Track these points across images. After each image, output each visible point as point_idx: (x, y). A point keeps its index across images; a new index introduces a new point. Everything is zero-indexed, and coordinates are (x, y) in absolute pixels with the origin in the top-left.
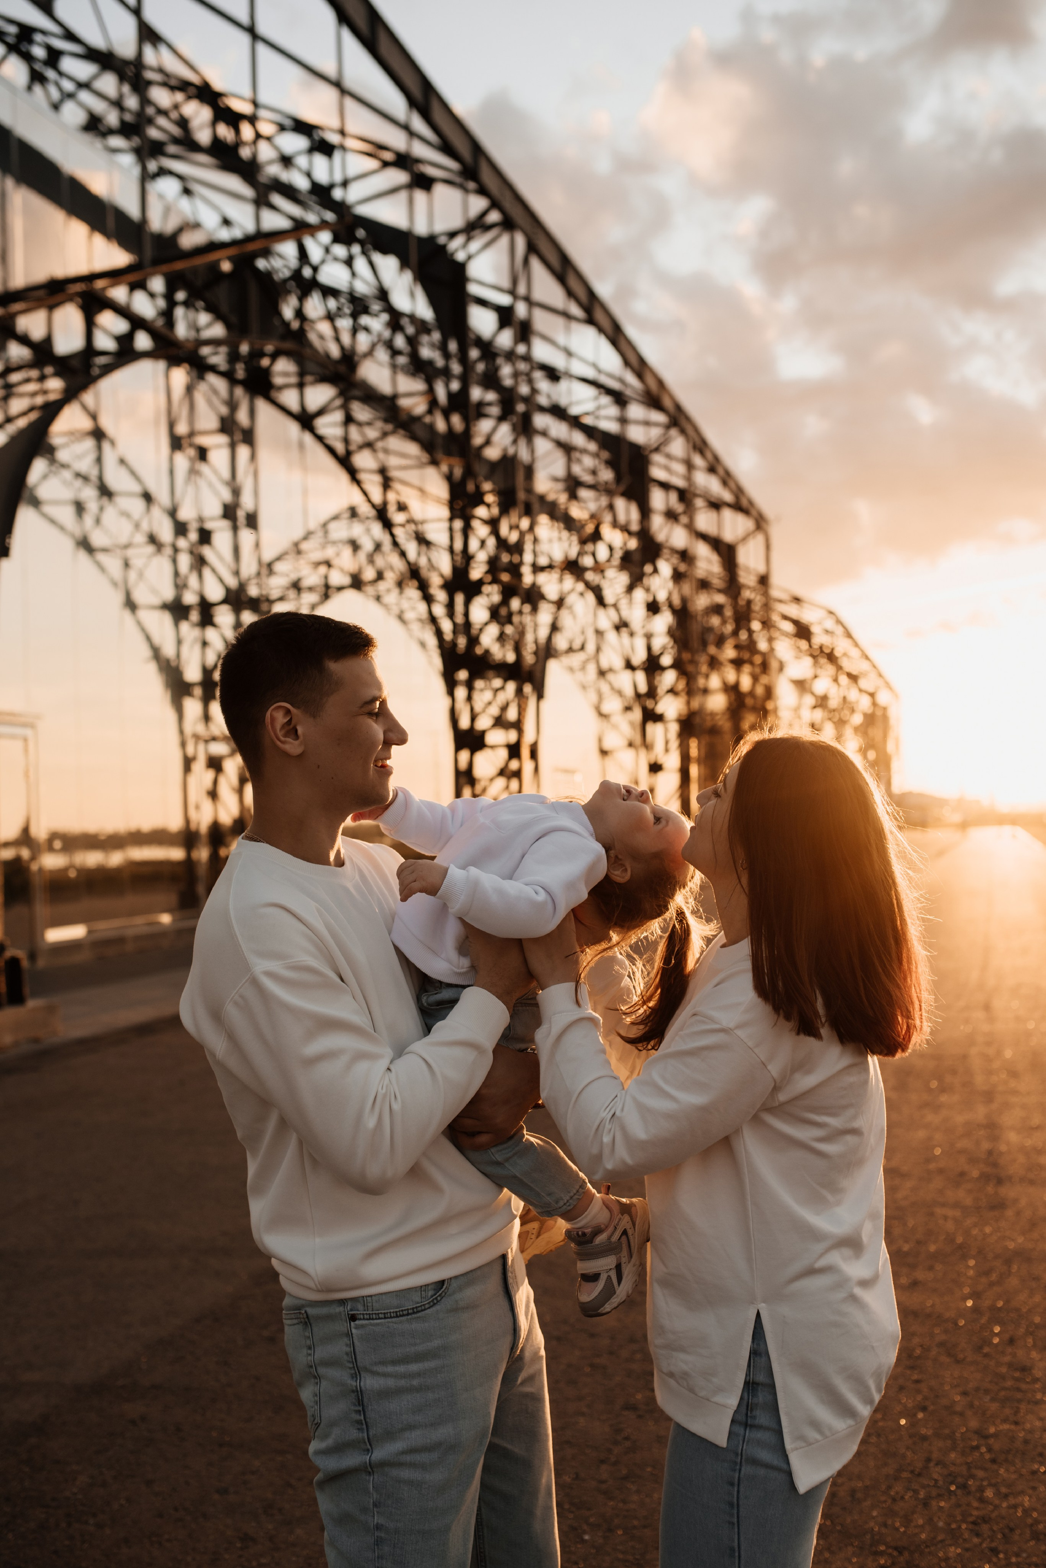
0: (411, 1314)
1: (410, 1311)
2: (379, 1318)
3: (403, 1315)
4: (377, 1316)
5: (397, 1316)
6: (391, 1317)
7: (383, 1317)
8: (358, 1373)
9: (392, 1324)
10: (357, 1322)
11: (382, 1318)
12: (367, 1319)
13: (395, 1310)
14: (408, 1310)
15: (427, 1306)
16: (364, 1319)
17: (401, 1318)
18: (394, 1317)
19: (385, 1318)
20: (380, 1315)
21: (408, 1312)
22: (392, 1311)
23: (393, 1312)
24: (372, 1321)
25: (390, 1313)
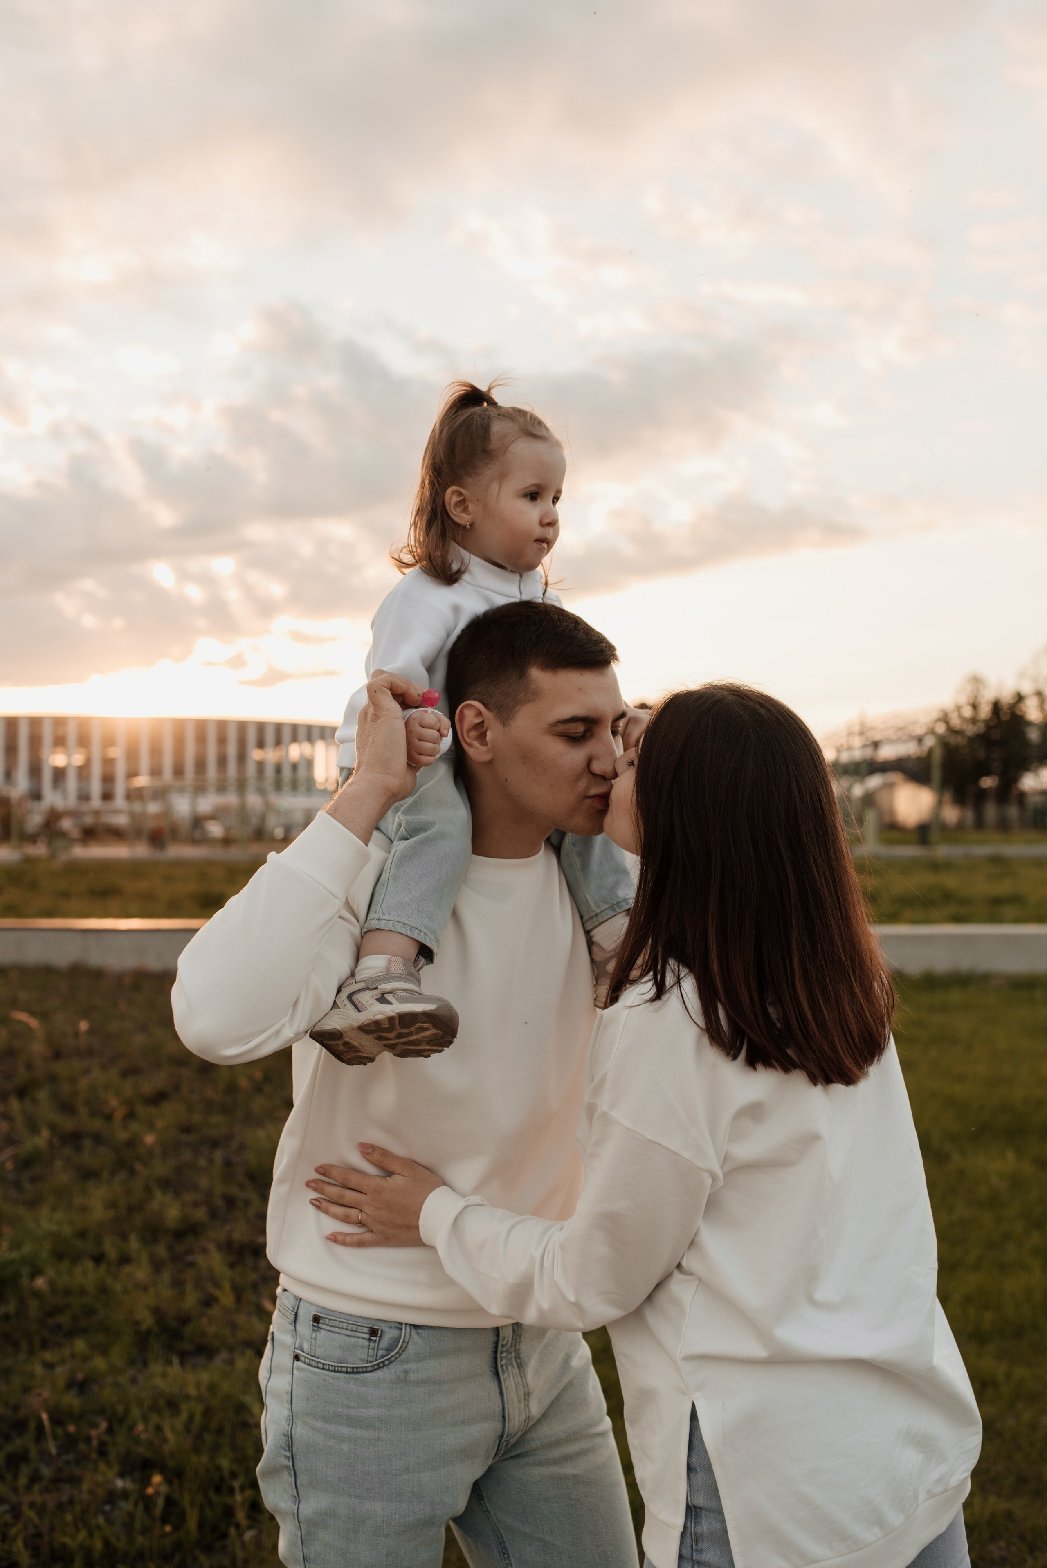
0: (350, 1373)
1: (349, 1370)
2: (318, 1367)
3: (341, 1372)
4: (316, 1364)
5: (335, 1371)
6: (329, 1370)
7: (322, 1367)
8: (291, 1418)
9: (328, 1378)
10: (299, 1363)
11: (320, 1368)
12: (307, 1364)
13: (334, 1364)
14: (347, 1367)
15: (369, 1369)
16: (305, 1362)
17: (338, 1374)
18: (331, 1371)
19: (323, 1369)
20: (319, 1364)
21: (347, 1370)
22: (331, 1363)
23: (332, 1365)
24: (310, 1368)
25: (329, 1365)
